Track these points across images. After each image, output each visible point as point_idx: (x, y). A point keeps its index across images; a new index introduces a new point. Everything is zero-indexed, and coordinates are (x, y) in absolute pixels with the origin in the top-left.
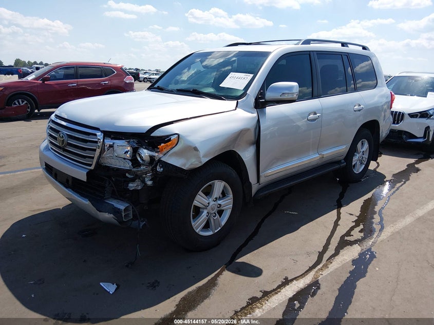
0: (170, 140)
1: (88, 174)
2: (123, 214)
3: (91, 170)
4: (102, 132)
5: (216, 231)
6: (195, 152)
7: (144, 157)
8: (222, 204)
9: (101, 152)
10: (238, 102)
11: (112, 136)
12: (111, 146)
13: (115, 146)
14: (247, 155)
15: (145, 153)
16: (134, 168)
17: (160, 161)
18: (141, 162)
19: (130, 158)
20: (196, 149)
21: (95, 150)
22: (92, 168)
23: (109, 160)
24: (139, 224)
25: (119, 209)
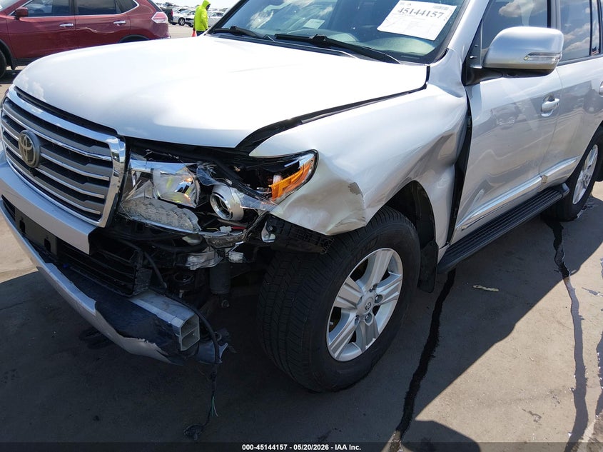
0: (296, 168)
1: (91, 236)
2: (181, 338)
3: (98, 229)
4: (122, 138)
5: (367, 347)
6: (352, 196)
7: (229, 206)
8: (384, 293)
9: (121, 188)
10: (428, 68)
11: (149, 152)
12: (147, 177)
13: (156, 174)
14: (437, 188)
15: (233, 198)
16: (204, 230)
17: (268, 216)
18: (222, 216)
19: (194, 206)
20: (354, 188)
21: (106, 184)
22: (102, 223)
23: (142, 209)
24: (217, 352)
25: (170, 325)
